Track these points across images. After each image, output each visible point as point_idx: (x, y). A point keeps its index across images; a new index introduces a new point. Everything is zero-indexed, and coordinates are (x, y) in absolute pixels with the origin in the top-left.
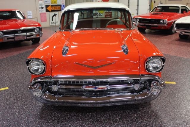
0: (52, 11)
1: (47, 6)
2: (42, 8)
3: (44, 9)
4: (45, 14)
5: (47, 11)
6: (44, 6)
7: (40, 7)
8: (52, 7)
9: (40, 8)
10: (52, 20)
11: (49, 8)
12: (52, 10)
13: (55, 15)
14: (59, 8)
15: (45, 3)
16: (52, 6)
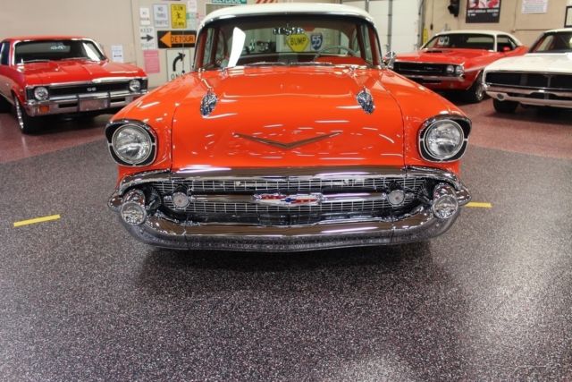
0: (175, 46)
1: (161, 34)
2: (149, 38)
3: (154, 41)
4: (156, 52)
5: (162, 45)
6: (154, 34)
7: (145, 36)
8: (174, 36)
9: (143, 38)
10: (174, 69)
11: (165, 39)
12: (175, 43)
13: (181, 57)
14: (191, 39)
15: (157, 25)
16: (173, 33)
